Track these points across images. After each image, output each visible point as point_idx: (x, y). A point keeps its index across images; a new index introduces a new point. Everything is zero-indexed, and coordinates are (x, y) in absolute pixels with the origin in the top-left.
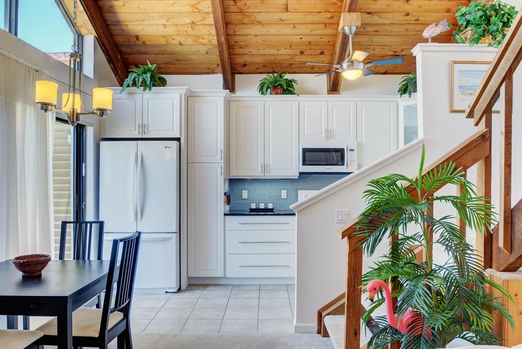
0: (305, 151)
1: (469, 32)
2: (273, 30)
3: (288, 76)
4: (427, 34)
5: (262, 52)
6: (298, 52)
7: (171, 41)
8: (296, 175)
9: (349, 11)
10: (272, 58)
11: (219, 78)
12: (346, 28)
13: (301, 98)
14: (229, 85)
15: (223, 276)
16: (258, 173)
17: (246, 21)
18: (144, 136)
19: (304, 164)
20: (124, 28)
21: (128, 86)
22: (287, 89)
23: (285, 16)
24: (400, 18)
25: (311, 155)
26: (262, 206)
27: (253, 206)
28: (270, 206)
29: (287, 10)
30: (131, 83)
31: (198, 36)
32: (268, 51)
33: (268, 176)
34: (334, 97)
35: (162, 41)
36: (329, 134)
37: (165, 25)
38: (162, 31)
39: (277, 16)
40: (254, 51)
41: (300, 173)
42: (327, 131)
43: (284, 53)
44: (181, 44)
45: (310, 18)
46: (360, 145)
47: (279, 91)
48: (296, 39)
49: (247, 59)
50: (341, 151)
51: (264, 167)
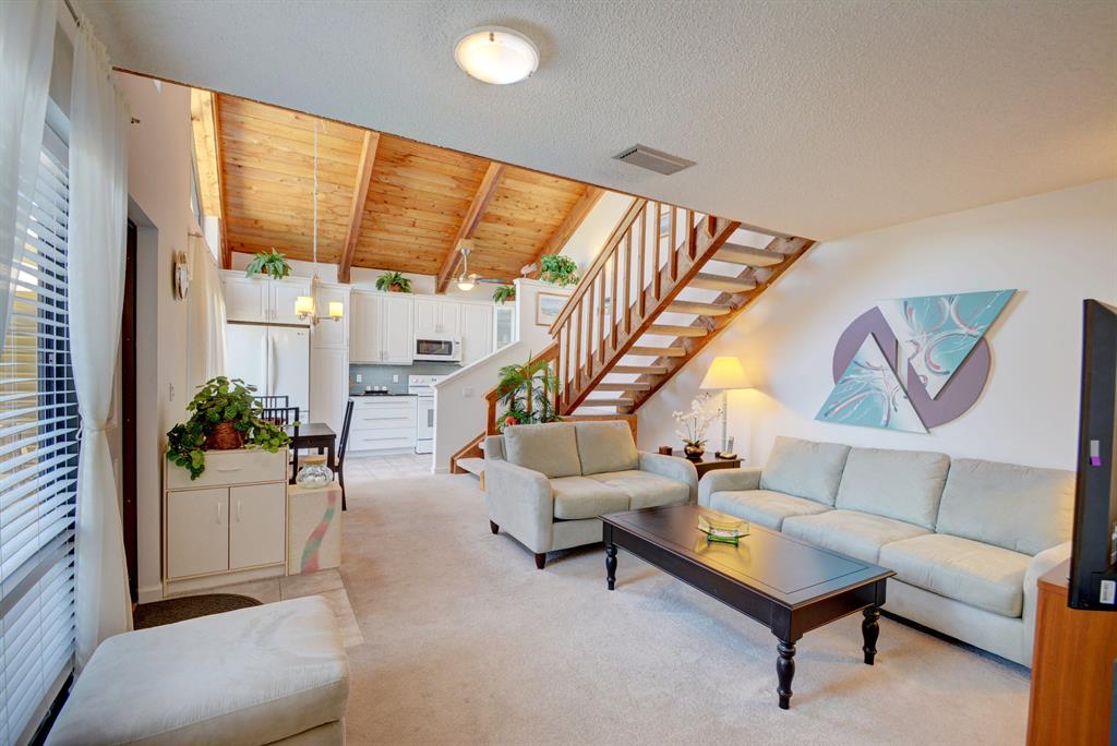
0: (419, 342)
1: (548, 273)
2: (397, 238)
3: (404, 276)
4: (523, 272)
5: (383, 252)
6: (415, 256)
7: (294, 230)
8: (411, 363)
9: (466, 238)
11: (334, 269)
12: (463, 250)
13: (416, 296)
14: (344, 277)
16: (377, 360)
17: (375, 227)
18: (274, 322)
19: (418, 352)
20: (247, 212)
21: (256, 272)
22: (400, 286)
23: (411, 229)
24: (500, 245)
25: (424, 346)
26: (377, 389)
27: (369, 389)
28: (384, 389)
29: (414, 226)
30: (260, 270)
31: (324, 231)
32: (390, 252)
33: (385, 362)
34: (441, 297)
35: (284, 229)
36: (439, 329)
37: (292, 217)
38: (288, 221)
39: (404, 229)
40: (375, 251)
41: (415, 361)
42: (437, 326)
43: (402, 256)
44: (303, 234)
45: (431, 234)
46: (463, 339)
47: (397, 288)
48: (415, 247)
49: (367, 256)
50: (449, 344)
51: (382, 354)
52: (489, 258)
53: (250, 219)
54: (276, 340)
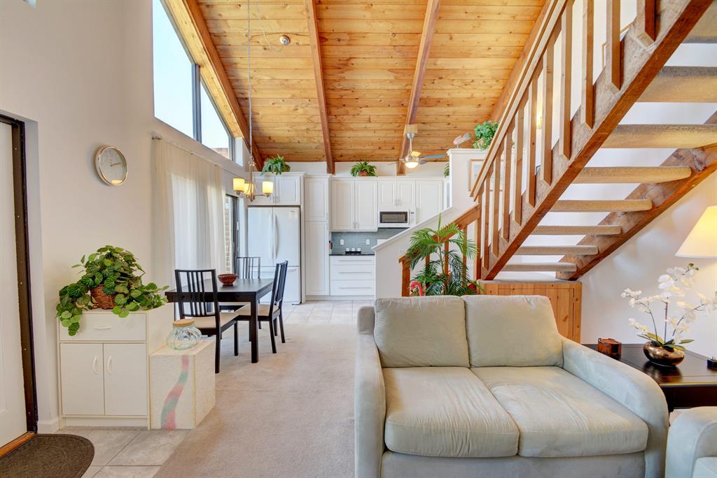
0: (382, 213)
1: (481, 141)
2: (360, 134)
3: (371, 164)
4: (455, 142)
5: (353, 148)
6: (377, 147)
7: (293, 140)
8: (376, 230)
9: (410, 124)
10: (360, 151)
11: (324, 165)
12: (408, 135)
13: (379, 178)
14: (331, 170)
15: (328, 294)
16: (351, 229)
17: (343, 128)
18: (277, 204)
19: (381, 222)
20: (261, 132)
21: (266, 171)
22: (370, 172)
23: (368, 125)
24: (444, 126)
25: (385, 217)
26: (353, 250)
27: (348, 250)
28: (359, 250)
29: (370, 121)
30: (267, 170)
31: (310, 138)
32: (358, 147)
33: (357, 230)
34: (401, 177)
35: (287, 140)
36: (398, 202)
37: (289, 131)
38: (287, 134)
39: (363, 126)
40: (348, 147)
41: (379, 228)
42: (396, 200)
43: (368, 149)
44: (299, 142)
45: (385, 126)
46: (418, 210)
47: (365, 173)
48: (376, 140)
49: (344, 152)
50: (406, 213)
51: (355, 224)
52: (437, 140)
53: (266, 137)
54: (278, 216)
